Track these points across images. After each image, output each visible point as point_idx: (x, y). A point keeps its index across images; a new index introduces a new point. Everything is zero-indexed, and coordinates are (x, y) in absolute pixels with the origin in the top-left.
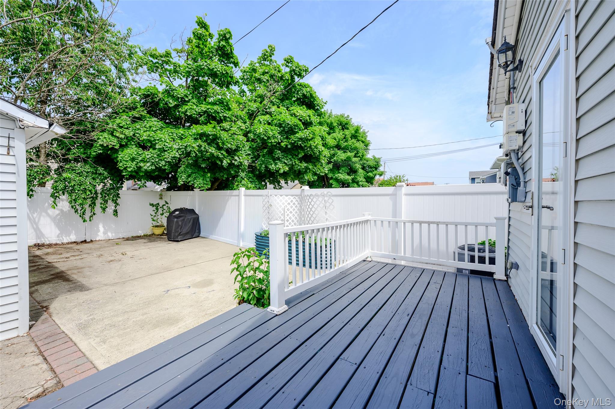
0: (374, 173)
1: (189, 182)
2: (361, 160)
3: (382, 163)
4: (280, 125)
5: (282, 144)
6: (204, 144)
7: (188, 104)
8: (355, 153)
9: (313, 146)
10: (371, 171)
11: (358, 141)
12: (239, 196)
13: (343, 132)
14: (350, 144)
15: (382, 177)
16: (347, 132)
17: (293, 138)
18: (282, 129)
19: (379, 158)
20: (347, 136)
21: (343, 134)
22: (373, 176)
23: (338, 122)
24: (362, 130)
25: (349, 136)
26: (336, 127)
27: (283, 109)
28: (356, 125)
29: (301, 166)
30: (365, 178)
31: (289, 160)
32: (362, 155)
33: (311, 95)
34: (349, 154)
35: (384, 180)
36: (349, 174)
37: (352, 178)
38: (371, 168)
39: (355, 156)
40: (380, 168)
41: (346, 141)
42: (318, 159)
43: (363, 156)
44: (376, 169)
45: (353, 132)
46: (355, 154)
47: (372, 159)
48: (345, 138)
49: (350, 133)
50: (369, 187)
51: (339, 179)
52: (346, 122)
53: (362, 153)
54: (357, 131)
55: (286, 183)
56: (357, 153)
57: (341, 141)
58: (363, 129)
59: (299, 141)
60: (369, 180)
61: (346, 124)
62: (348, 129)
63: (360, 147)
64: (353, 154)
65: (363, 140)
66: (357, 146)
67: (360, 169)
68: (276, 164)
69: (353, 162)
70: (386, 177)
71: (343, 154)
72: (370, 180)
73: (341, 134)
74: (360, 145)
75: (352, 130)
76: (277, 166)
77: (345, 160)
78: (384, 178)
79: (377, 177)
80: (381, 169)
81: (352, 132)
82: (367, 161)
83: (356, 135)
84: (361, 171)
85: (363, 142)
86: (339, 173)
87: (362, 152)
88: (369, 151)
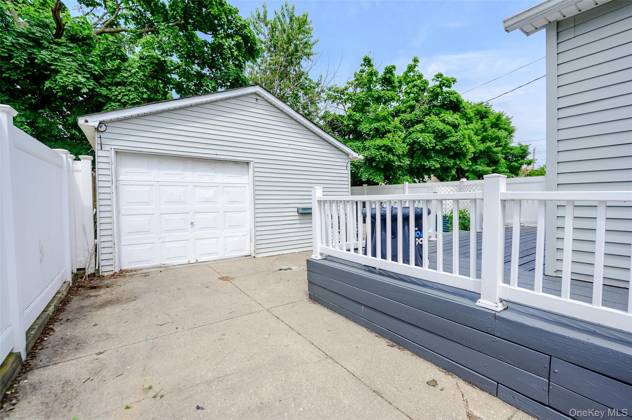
0: (519, 162)
1: (371, 178)
2: (503, 149)
3: (530, 150)
4: (434, 132)
5: (437, 147)
6: (384, 153)
7: (362, 123)
8: (495, 142)
9: (462, 145)
10: (516, 161)
11: (500, 129)
12: (404, 188)
13: (482, 122)
14: (490, 134)
15: (531, 166)
16: (486, 121)
17: (446, 141)
18: (435, 134)
19: (526, 146)
20: (486, 126)
21: (481, 124)
22: (519, 165)
23: (475, 112)
24: (504, 117)
25: (488, 126)
26: (473, 117)
27: (433, 117)
28: (498, 112)
29: (450, 163)
30: (508, 168)
31: (441, 159)
32: (504, 144)
33: (457, 100)
34: (489, 144)
35: (533, 170)
36: (488, 165)
37: (493, 169)
38: (516, 157)
39: (496, 146)
40: (527, 157)
41: (486, 131)
42: (464, 155)
43: (506, 145)
44: (523, 157)
45: (494, 120)
46: (497, 143)
47: (517, 147)
48: (483, 127)
49: (490, 122)
50: (513, 177)
51: (478, 171)
52: (484, 111)
53: (505, 142)
54: (498, 118)
55: (430, 177)
56: (499, 142)
57: (479, 132)
58: (506, 115)
59: (452, 144)
60: (513, 171)
61: (486, 113)
62: (487, 117)
63: (502, 136)
64: (494, 144)
65: (506, 127)
66: (499, 135)
67: (502, 160)
68: (429, 162)
69: (494, 152)
70: (536, 166)
71: (482, 145)
72: (515, 171)
73: (479, 124)
74: (502, 134)
75: (492, 118)
76: (431, 163)
77: (484, 151)
78: (533, 167)
79: (524, 167)
80: (530, 157)
81: (492, 121)
82: (511, 150)
83: (497, 123)
84: (503, 161)
85: (506, 130)
86: (477, 164)
87: (505, 140)
88: (513, 138)
